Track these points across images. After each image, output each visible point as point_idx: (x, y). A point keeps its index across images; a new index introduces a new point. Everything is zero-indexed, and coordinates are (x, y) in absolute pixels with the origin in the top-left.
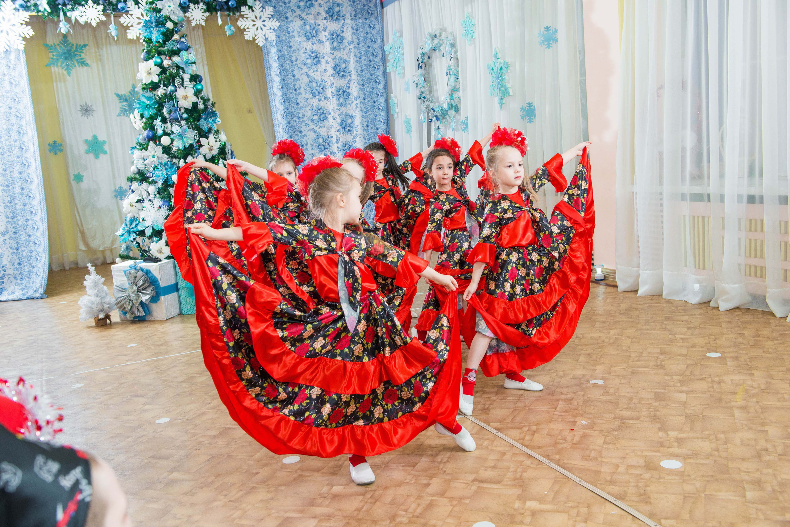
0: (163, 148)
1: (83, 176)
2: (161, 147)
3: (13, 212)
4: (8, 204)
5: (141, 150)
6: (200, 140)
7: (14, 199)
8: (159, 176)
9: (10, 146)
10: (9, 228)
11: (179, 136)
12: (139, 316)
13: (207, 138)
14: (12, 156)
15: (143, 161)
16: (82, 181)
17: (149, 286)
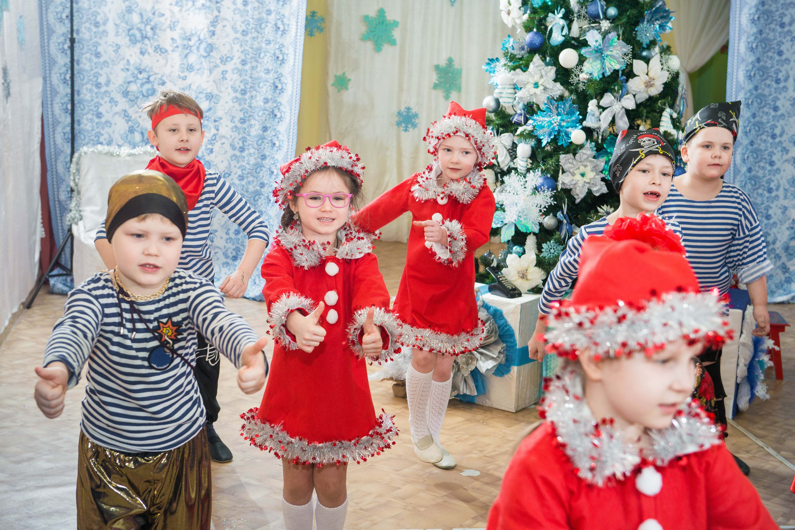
0: (557, 72)
1: (349, 80)
2: (554, 69)
3: (244, 140)
4: (239, 125)
5: (514, 69)
6: (632, 65)
7: (250, 116)
8: (543, 127)
9: (260, 23)
10: (232, 166)
11: (596, 51)
12: (465, 395)
13: (647, 60)
14: (260, 40)
15: (512, 91)
16: (347, 89)
17: (495, 343)
